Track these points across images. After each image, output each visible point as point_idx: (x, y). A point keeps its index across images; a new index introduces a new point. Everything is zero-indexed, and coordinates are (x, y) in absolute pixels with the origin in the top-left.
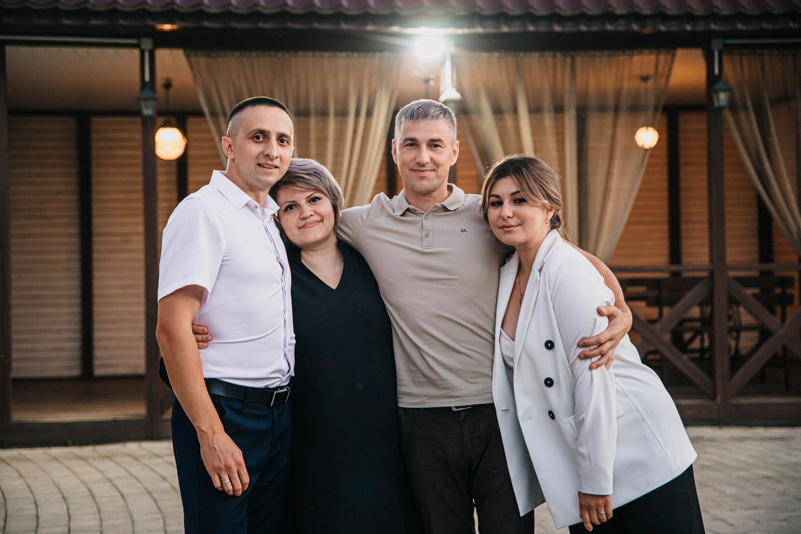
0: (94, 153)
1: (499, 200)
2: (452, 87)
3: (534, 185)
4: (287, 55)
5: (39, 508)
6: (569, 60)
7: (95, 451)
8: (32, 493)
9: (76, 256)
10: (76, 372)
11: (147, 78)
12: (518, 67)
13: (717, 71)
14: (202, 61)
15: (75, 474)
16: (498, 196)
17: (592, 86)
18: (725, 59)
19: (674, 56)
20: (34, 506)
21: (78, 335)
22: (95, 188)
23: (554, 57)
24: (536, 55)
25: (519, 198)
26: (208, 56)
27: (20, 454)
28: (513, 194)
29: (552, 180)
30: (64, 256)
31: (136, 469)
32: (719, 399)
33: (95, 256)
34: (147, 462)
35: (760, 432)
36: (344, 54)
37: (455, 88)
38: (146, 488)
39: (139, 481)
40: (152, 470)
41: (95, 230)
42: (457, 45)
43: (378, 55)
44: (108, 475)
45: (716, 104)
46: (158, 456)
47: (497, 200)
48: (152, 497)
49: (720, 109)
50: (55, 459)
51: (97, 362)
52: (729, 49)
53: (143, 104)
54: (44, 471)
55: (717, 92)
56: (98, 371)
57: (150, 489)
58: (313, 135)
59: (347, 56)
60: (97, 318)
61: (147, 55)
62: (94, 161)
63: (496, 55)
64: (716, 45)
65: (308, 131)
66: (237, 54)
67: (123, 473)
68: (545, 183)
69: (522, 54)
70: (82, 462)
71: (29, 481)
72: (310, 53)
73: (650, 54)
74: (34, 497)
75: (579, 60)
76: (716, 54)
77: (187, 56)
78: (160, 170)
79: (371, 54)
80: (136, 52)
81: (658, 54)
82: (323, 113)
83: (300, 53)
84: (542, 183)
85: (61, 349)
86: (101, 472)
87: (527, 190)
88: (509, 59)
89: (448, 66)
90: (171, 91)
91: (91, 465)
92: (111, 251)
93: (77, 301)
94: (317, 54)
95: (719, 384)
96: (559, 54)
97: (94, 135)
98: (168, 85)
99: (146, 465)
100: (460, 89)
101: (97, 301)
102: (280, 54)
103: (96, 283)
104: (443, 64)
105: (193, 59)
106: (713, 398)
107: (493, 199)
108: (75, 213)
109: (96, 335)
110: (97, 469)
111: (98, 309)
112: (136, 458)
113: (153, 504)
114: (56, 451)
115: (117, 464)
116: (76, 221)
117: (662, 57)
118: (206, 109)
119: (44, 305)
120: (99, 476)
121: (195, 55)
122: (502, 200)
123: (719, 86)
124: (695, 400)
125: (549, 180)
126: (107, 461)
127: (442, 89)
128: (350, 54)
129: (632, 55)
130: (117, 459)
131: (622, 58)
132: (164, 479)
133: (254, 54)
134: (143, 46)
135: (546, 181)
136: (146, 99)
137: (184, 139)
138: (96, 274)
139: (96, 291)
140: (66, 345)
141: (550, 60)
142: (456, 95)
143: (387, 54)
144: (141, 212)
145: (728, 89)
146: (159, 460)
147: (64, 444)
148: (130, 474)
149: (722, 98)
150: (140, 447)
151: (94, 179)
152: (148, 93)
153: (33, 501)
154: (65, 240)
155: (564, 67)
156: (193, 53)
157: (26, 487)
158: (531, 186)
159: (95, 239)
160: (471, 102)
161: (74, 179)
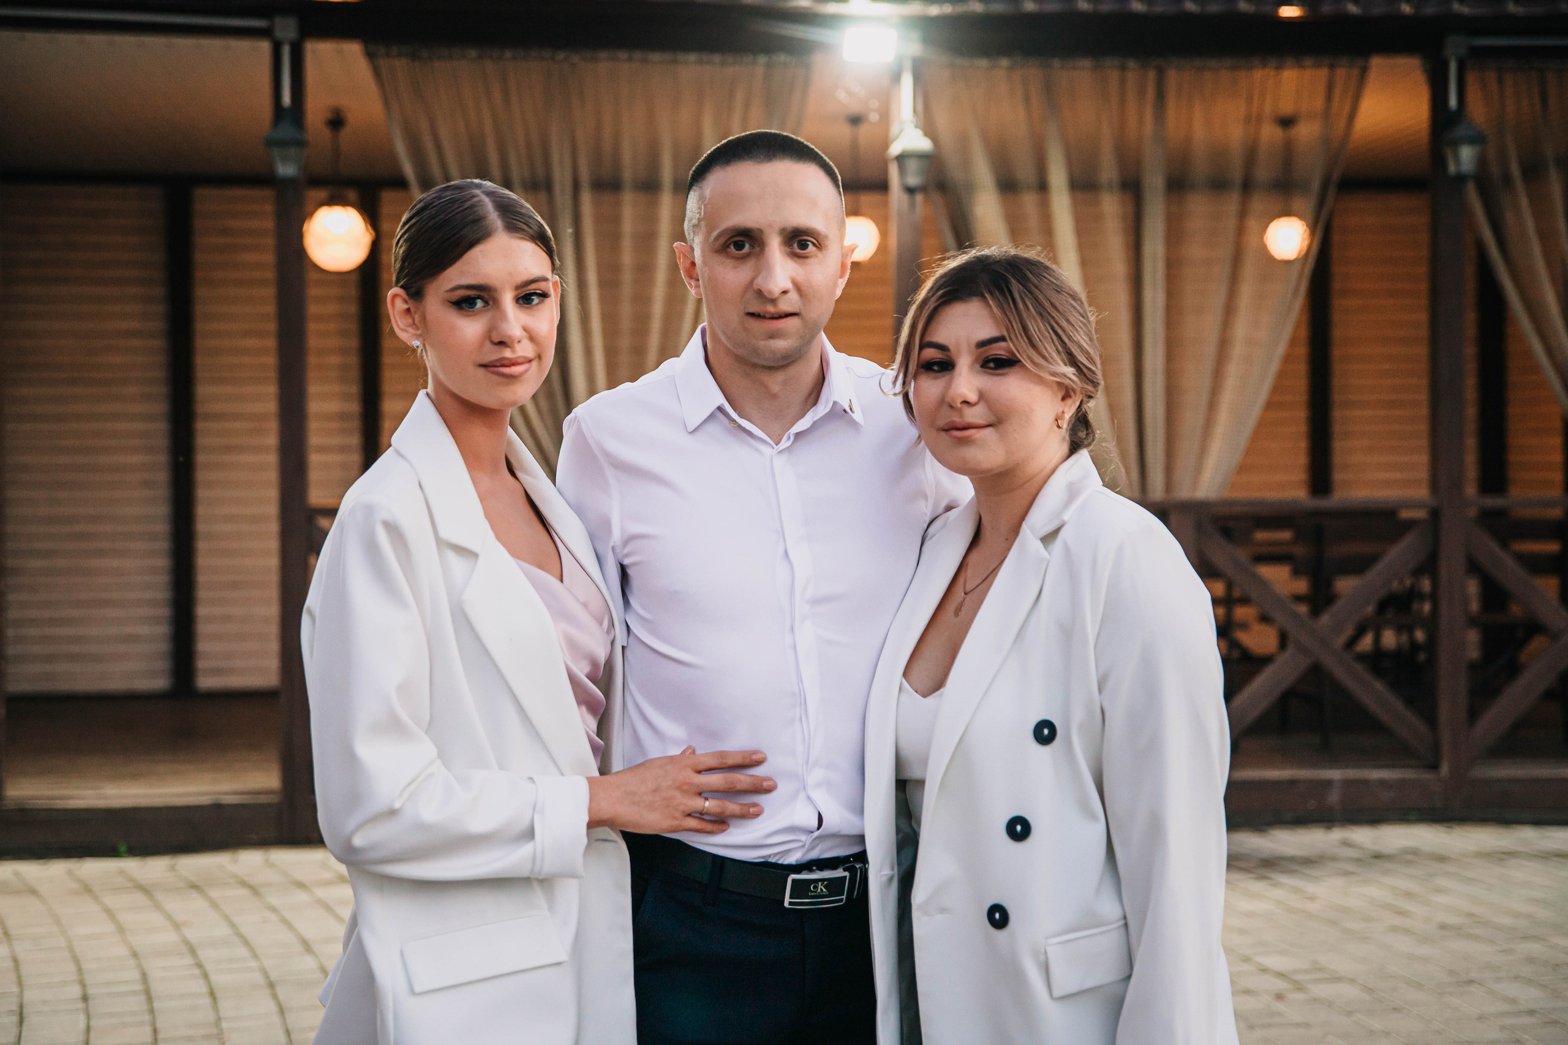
0: (199, 257)
1: (945, 358)
2: (916, 127)
3: (1036, 327)
4: (575, 58)
5: (25, 1024)
6: (1151, 75)
7: (172, 868)
8: (20, 983)
9: (162, 459)
10: (161, 683)
11: (286, 99)
12: (1049, 88)
13: (1453, 102)
14: (399, 65)
15: (121, 930)
16: (943, 348)
17: (1199, 132)
18: (1471, 79)
19: (1364, 70)
20: (15, 1019)
21: (165, 612)
22: (200, 326)
23: (1123, 68)
24: (1086, 63)
25: (996, 355)
26: (414, 57)
27: (17, 874)
28: (982, 344)
29: (1081, 319)
30: (136, 459)
31: (250, 920)
32: (1445, 769)
33: (201, 458)
34: (275, 900)
35: (1527, 836)
36: (692, 57)
37: (920, 129)
38: (266, 974)
39: (255, 956)
40: (285, 921)
41: (201, 408)
42: (926, 40)
43: (762, 59)
44: (191, 934)
45: (1452, 169)
46: (301, 885)
47: (940, 356)
48: (275, 996)
49: (1460, 179)
50: (87, 889)
51: (201, 664)
52: (1479, 55)
53: (276, 152)
54: (58, 922)
55: (1455, 144)
56: (205, 682)
57: (274, 976)
58: (628, 226)
59: (700, 62)
60: (203, 578)
61: (286, 51)
62: (198, 274)
63: (1004, 62)
64: (1454, 48)
65: (616, 220)
66: (473, 53)
67: (223, 930)
68: (1064, 324)
69: (1056, 63)
70: (139, 898)
71: (20, 949)
72: (623, 55)
73: (1317, 66)
74: (21, 994)
75: (1173, 76)
76: (1453, 67)
77: (371, 56)
78: (312, 292)
79: (749, 58)
80: (265, 47)
81: (1332, 67)
82: (649, 186)
83: (603, 54)
84: (1057, 323)
85: (134, 639)
86: (177, 926)
87: (1022, 337)
88: (1033, 72)
89: (907, 82)
90: (345, 133)
91: (158, 906)
92: (229, 449)
93: (163, 545)
94: (638, 55)
95: (1446, 735)
96: (1132, 64)
97: (198, 224)
98: (336, 122)
99: (273, 909)
100: (929, 130)
101: (202, 546)
102: (561, 55)
103: (201, 511)
104: (896, 78)
105: (383, 62)
106: (1434, 766)
107: (930, 353)
108: (161, 374)
109: (202, 611)
110: (169, 917)
111: (205, 560)
112: (254, 890)
113: (276, 1019)
114: (93, 868)
115: (214, 904)
116: (162, 390)
117: (1341, 73)
118: (408, 170)
119: (101, 553)
120: (170, 937)
121: (388, 55)
122: (951, 358)
123: (1460, 131)
124: (1397, 771)
125: (1075, 318)
126: (194, 894)
127: (894, 129)
128: (705, 56)
129: (1279, 68)
130: (214, 893)
131: (1260, 76)
132: (307, 946)
133: (508, 54)
134: (279, 34)
135: (1068, 321)
136: (283, 144)
137: (367, 229)
138: (202, 493)
139: (201, 527)
140: (143, 630)
141: (1114, 75)
142: (924, 144)
143: (782, 57)
144: (272, 374)
145: (1477, 139)
146: (302, 897)
147: (110, 852)
148: (239, 935)
149: (1466, 156)
150: (267, 861)
151: (199, 309)
152: (287, 131)
153: (15, 1008)
154: (138, 426)
155: (1141, 93)
156: (382, 50)
157: (10, 964)
158: (1032, 329)
159: (200, 425)
160: (952, 159)
161: (160, 309)
